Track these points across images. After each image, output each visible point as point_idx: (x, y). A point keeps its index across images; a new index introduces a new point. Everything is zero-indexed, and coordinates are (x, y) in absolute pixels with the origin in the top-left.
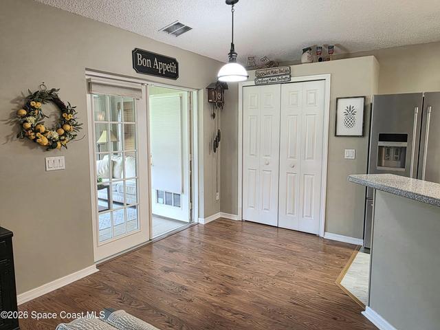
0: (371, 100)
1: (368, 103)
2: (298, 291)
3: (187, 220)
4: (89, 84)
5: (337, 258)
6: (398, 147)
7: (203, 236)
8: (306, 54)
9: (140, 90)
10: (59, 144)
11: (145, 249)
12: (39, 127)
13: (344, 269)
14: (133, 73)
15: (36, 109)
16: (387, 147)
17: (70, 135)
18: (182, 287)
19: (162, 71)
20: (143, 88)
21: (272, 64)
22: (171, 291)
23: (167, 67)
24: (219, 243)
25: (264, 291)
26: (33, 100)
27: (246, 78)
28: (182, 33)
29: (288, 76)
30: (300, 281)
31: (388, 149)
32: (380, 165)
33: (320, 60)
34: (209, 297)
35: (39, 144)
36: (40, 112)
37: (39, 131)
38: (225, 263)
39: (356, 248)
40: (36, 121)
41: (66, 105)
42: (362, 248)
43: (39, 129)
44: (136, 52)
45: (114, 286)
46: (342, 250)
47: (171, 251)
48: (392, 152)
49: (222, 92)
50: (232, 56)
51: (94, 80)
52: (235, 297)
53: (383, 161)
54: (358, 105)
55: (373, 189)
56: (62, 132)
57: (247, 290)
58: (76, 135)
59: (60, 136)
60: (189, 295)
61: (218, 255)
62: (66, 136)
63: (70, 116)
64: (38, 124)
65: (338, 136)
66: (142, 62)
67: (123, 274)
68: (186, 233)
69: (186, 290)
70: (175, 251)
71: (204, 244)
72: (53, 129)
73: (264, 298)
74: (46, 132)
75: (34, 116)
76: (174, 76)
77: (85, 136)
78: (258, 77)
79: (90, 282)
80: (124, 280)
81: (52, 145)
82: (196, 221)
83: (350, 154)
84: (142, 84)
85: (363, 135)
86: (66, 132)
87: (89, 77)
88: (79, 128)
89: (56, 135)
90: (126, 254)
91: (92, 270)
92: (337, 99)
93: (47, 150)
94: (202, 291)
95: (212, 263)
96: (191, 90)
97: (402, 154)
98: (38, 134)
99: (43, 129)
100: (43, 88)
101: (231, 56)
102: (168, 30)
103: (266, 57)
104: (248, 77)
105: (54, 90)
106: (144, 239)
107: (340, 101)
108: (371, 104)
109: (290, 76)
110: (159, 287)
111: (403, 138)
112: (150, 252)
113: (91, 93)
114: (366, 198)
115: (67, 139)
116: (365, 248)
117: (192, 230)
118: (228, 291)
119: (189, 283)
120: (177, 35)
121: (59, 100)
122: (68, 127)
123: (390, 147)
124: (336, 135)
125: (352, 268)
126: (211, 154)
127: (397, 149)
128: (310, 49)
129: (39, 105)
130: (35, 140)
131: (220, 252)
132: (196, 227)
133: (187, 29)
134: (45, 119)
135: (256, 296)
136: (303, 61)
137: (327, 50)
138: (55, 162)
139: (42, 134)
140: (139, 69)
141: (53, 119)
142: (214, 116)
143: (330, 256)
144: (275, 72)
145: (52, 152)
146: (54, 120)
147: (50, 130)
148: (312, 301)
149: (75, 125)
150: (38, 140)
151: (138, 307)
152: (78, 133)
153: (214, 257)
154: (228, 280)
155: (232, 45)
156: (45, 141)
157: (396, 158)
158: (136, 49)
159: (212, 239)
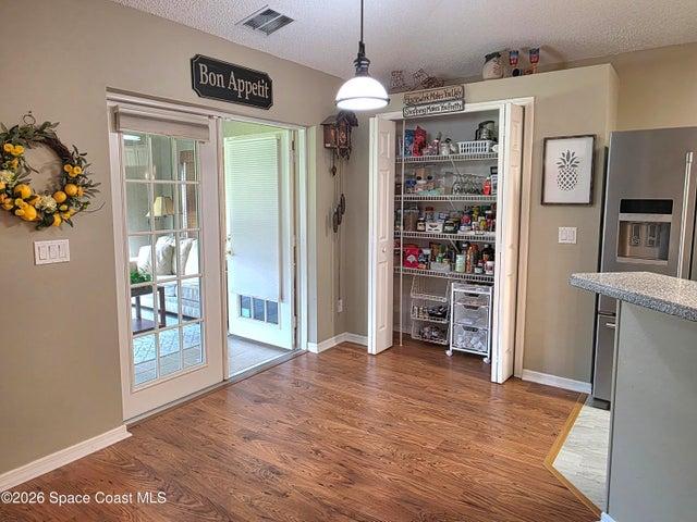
0: (607, 140)
1: (601, 146)
2: (477, 480)
3: (289, 346)
4: (116, 115)
5: (547, 417)
6: (655, 223)
7: (314, 374)
8: (492, 64)
9: (206, 127)
10: (57, 219)
11: (213, 396)
12: (19, 188)
13: (559, 438)
14: (193, 97)
15: (14, 157)
16: (634, 223)
17: (78, 203)
18: (272, 469)
19: (243, 94)
20: (212, 124)
21: (431, 82)
22: (252, 476)
23: (252, 88)
24: (341, 388)
25: (416, 478)
26: (10, 142)
27: (386, 103)
28: (277, 29)
29: (460, 102)
30: (480, 460)
31: (638, 225)
32: (622, 253)
33: (516, 73)
34: (318, 489)
35: (21, 218)
36: (22, 163)
37: (19, 195)
38: (348, 424)
39: (579, 398)
40: (14, 178)
41: (71, 150)
42: (590, 399)
43: (20, 193)
44: (197, 62)
45: (153, 465)
46: (555, 402)
47: (259, 401)
48: (644, 232)
49: (348, 131)
50: (361, 66)
51: (123, 109)
52: (366, 489)
53: (628, 247)
54: (582, 149)
55: (615, 300)
56: (63, 197)
57: (386, 477)
58: (87, 203)
59: (59, 205)
60: (282, 485)
61: (339, 410)
62: (70, 205)
63: (77, 171)
64: (19, 183)
65: (546, 204)
66: (208, 78)
67: (171, 443)
68: (287, 369)
69: (278, 474)
70: (264, 400)
71: (315, 389)
72: (46, 193)
73: (416, 492)
74: (33, 197)
75: (10, 168)
76: (265, 103)
77: (107, 204)
78: (409, 105)
79: (112, 457)
80: (171, 454)
81: (45, 221)
82: (304, 347)
83: (567, 235)
84: (210, 117)
85: (592, 203)
86: (69, 197)
87: (115, 104)
88: (95, 191)
89: (51, 204)
90: (181, 406)
91: (120, 434)
92: (546, 140)
93: (37, 228)
94: (306, 476)
95: (328, 423)
96: (295, 127)
97: (662, 234)
98: (18, 201)
99: (27, 191)
100: (29, 121)
101: (359, 65)
102: (252, 24)
103: (421, 71)
104: (388, 100)
105: (47, 124)
106: (214, 379)
107: (549, 143)
108: (607, 149)
109: (464, 103)
110: (232, 468)
111: (665, 207)
112: (221, 403)
113: (119, 132)
114: (597, 313)
115: (72, 210)
116: (595, 399)
117: (296, 364)
118: (352, 478)
119: (284, 460)
120: (269, 32)
121: (57, 141)
122: (73, 189)
123: (641, 223)
124: (543, 203)
125: (573, 435)
126: (330, 235)
127: (653, 225)
128: (497, 55)
129: (19, 150)
130: (12, 211)
131: (342, 404)
132: (304, 358)
133: (285, 21)
134: (32, 175)
135: (401, 488)
136: (485, 76)
137: (527, 56)
138: (52, 249)
139: (25, 200)
140: (203, 90)
141: (48, 175)
142: (333, 171)
143: (534, 413)
144: (438, 96)
145: (46, 231)
146: (50, 176)
147: (41, 194)
148: (502, 498)
149: (86, 186)
150: (17, 212)
151: (192, 506)
152: (92, 199)
153: (332, 412)
154: (353, 456)
155: (362, 46)
156: (32, 214)
157: (652, 242)
158: (197, 56)
159: (329, 380)
